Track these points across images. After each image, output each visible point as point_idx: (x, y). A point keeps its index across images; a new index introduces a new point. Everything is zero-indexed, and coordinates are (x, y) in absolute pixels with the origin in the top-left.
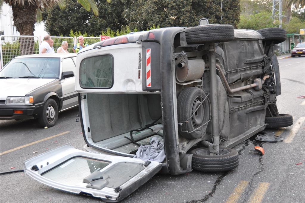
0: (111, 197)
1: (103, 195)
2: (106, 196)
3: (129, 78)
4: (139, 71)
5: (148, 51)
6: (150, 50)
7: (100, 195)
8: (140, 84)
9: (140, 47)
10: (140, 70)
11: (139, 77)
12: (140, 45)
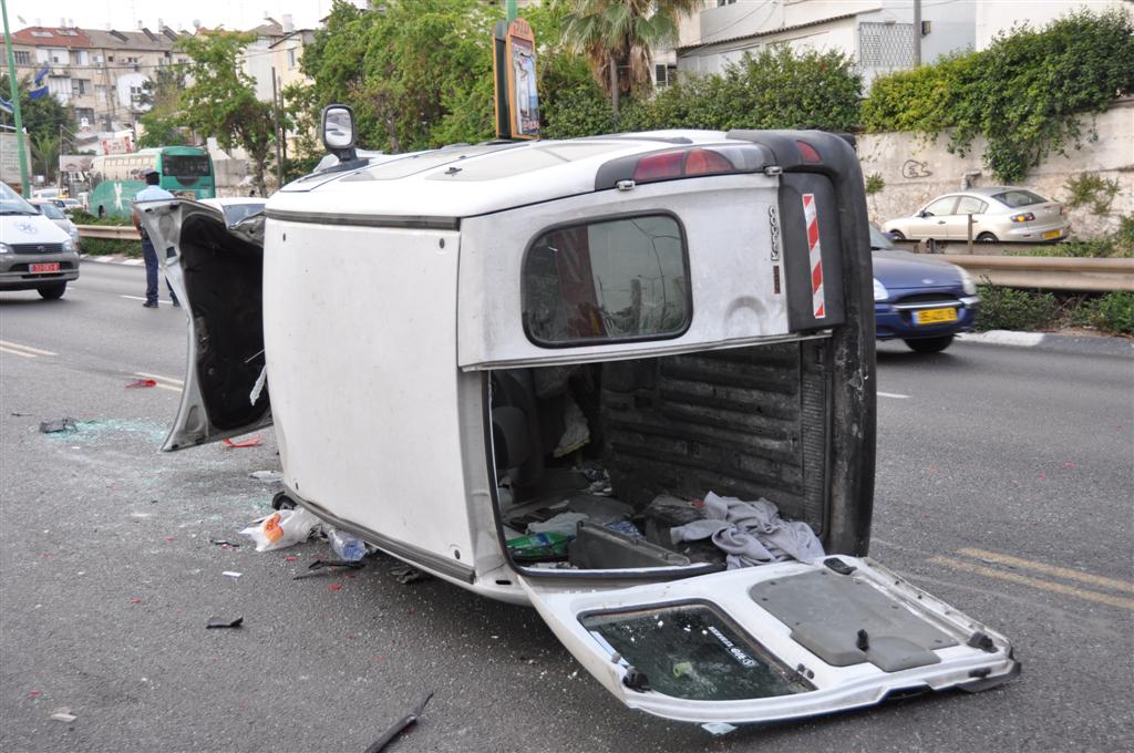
0: (988, 671)
1: (959, 675)
2: (973, 674)
3: (746, 293)
4: (776, 269)
5: (808, 199)
6: (813, 199)
7: (950, 678)
8: (782, 311)
9: (773, 188)
10: (776, 264)
11: (778, 290)
12: (774, 183)
